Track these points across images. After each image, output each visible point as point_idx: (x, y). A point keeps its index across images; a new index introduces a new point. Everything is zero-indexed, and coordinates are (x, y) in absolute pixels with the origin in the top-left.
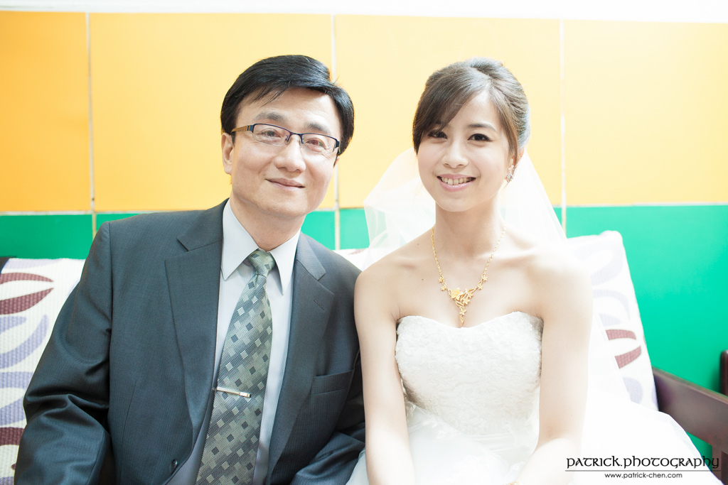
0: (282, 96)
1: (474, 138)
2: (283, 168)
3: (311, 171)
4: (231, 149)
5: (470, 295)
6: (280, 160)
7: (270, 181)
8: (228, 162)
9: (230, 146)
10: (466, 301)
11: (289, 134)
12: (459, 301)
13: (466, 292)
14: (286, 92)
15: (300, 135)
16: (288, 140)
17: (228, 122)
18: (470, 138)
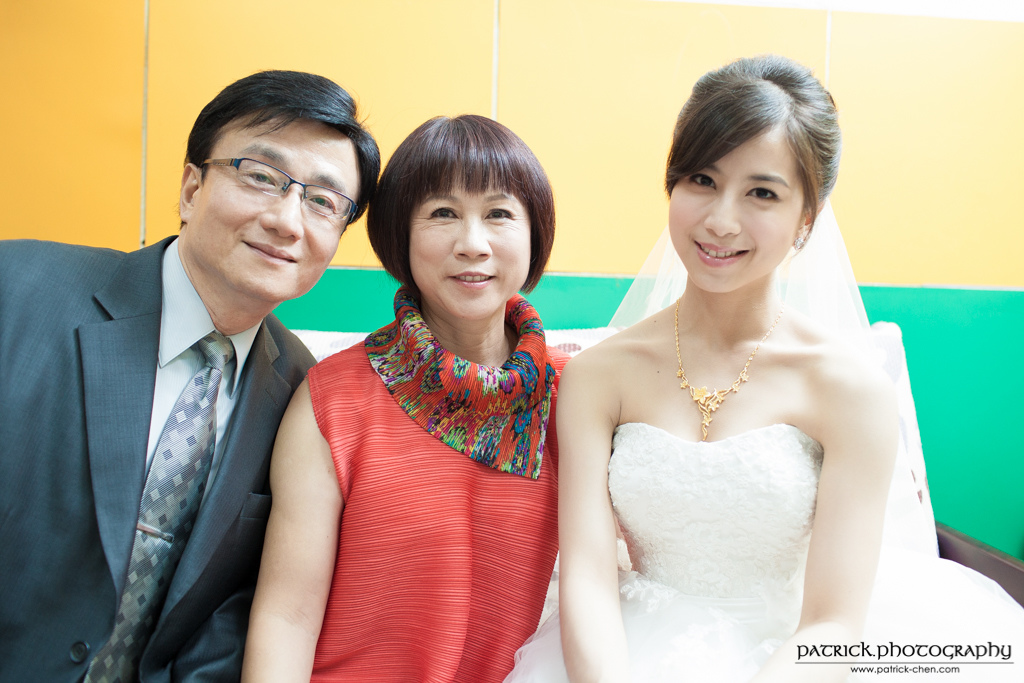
0: (287, 127)
1: (754, 193)
2: (273, 230)
3: (309, 240)
4: (197, 188)
5: (720, 399)
6: (270, 218)
7: (249, 245)
8: (189, 205)
9: (195, 182)
10: (713, 406)
11: (288, 182)
12: (704, 405)
13: (716, 393)
14: (294, 123)
15: (304, 186)
16: (286, 190)
17: (199, 150)
18: (749, 194)
